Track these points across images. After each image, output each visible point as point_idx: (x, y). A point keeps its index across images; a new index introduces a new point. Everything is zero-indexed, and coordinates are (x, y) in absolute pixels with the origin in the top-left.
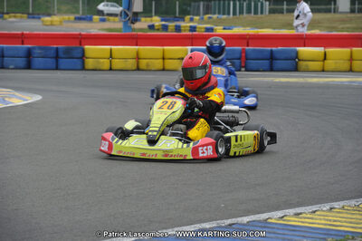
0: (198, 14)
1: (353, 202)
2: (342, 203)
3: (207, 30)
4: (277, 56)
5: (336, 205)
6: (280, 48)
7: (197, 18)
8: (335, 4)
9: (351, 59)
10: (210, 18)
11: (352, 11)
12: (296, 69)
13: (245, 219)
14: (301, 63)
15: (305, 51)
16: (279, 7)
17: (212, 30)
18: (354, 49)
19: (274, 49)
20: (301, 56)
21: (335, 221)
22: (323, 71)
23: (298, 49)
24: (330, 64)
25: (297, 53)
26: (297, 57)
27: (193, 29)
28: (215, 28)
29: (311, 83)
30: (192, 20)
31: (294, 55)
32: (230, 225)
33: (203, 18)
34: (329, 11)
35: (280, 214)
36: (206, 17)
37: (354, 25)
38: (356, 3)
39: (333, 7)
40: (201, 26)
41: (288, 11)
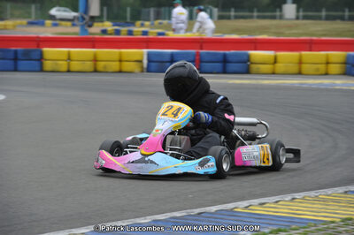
0: (148, 20)
1: (313, 193)
2: (302, 194)
3: (160, 34)
4: (230, 59)
5: (296, 195)
6: (232, 51)
7: (147, 23)
8: (281, 11)
9: (300, 63)
10: (160, 23)
11: (297, 18)
12: (247, 71)
13: (213, 209)
14: (253, 66)
15: (256, 54)
16: (227, 14)
17: (163, 34)
18: (303, 53)
19: (227, 52)
20: (253, 59)
21: (297, 210)
22: (274, 73)
23: (252, 53)
24: (280, 67)
25: (248, 56)
26: (249, 60)
27: (145, 33)
28: (167, 32)
29: (261, 85)
30: (142, 25)
31: (245, 58)
32: (200, 214)
33: (153, 24)
34: (274, 18)
35: (245, 203)
36: (157, 22)
37: (300, 31)
38: (301, 10)
39: (278, 14)
40: (152, 31)
41: (236, 17)
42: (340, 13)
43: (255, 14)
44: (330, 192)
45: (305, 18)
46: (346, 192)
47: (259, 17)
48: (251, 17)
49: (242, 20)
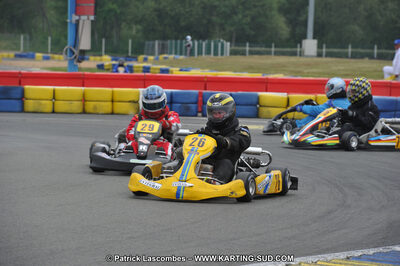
0: (153, 54)
1: (310, 259)
3: (163, 71)
4: (237, 101)
6: (240, 92)
7: (151, 58)
8: (301, 47)
10: (165, 58)
11: (319, 55)
12: (256, 115)
14: (263, 111)
15: (267, 96)
16: (241, 48)
17: (167, 71)
18: (319, 95)
19: (234, 93)
20: (262, 102)
23: (260, 94)
25: (258, 98)
26: (258, 103)
27: (146, 69)
28: (171, 69)
30: (145, 60)
31: (255, 100)
33: (157, 59)
34: (294, 54)
36: (161, 57)
37: (320, 70)
38: (324, 46)
39: (298, 50)
40: (155, 67)
41: (251, 53)
42: (368, 51)
43: (273, 49)
44: (329, 258)
45: (329, 55)
46: (348, 258)
47: (276, 53)
48: (269, 53)
49: (256, 56)
